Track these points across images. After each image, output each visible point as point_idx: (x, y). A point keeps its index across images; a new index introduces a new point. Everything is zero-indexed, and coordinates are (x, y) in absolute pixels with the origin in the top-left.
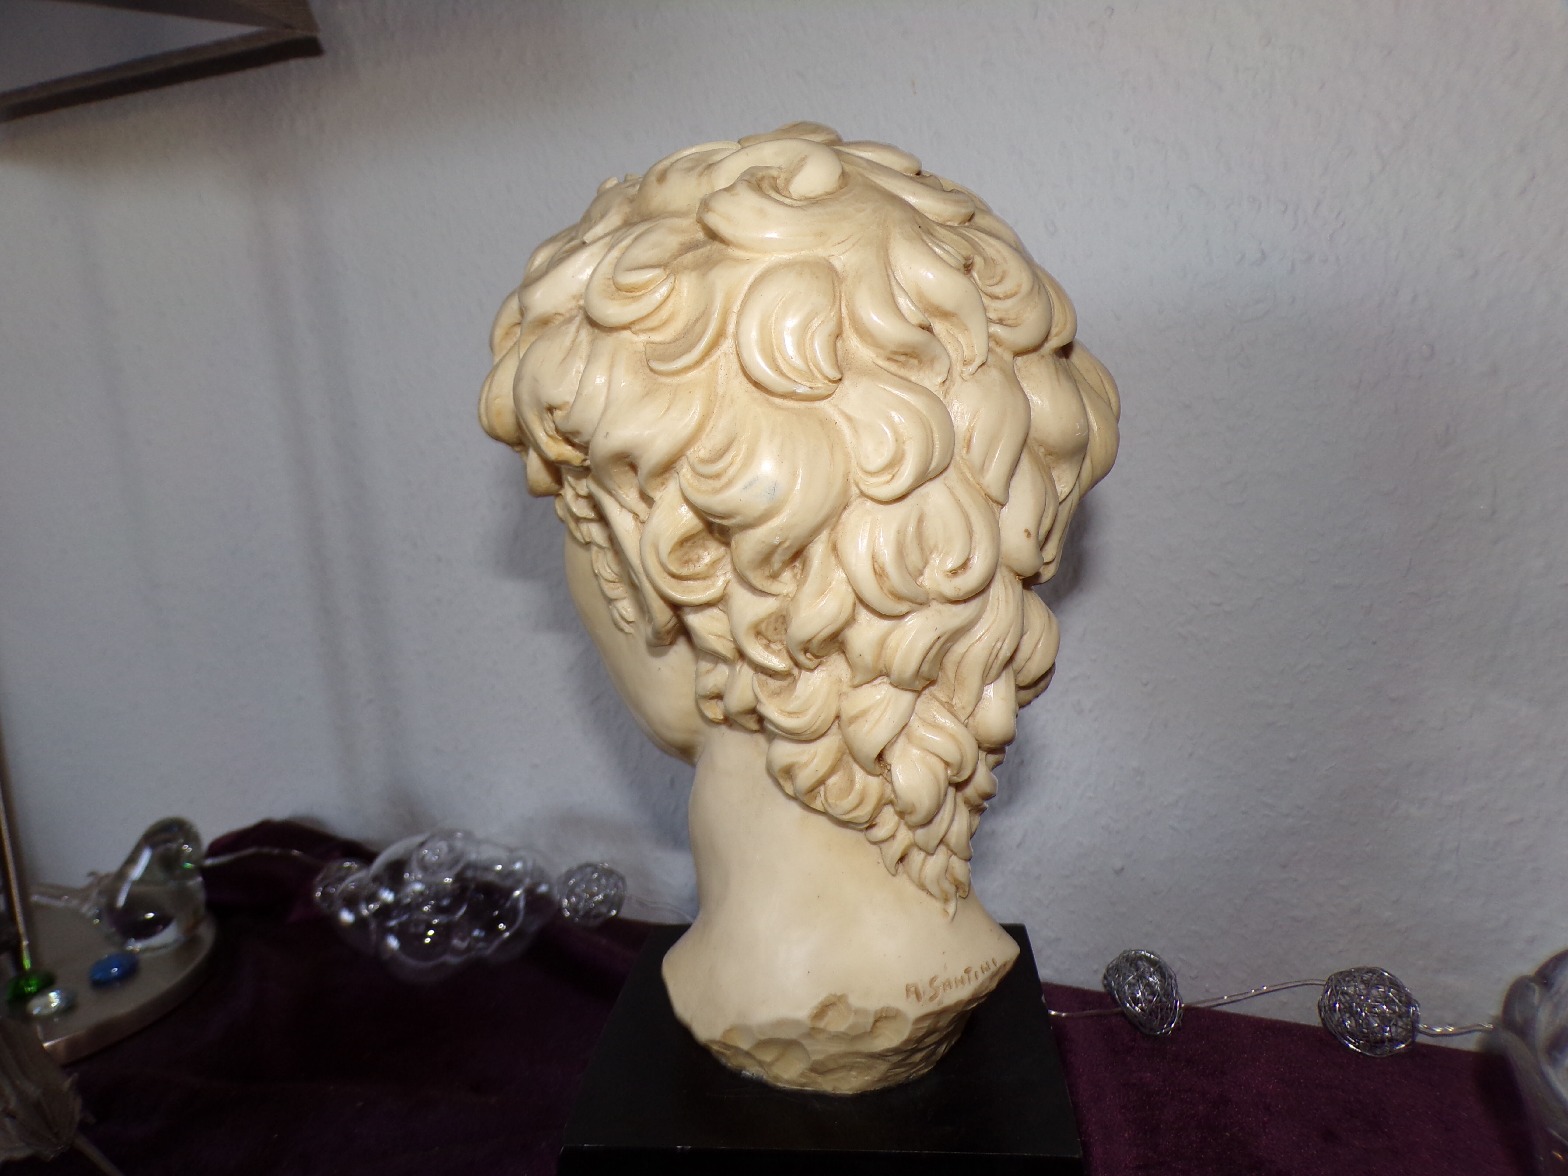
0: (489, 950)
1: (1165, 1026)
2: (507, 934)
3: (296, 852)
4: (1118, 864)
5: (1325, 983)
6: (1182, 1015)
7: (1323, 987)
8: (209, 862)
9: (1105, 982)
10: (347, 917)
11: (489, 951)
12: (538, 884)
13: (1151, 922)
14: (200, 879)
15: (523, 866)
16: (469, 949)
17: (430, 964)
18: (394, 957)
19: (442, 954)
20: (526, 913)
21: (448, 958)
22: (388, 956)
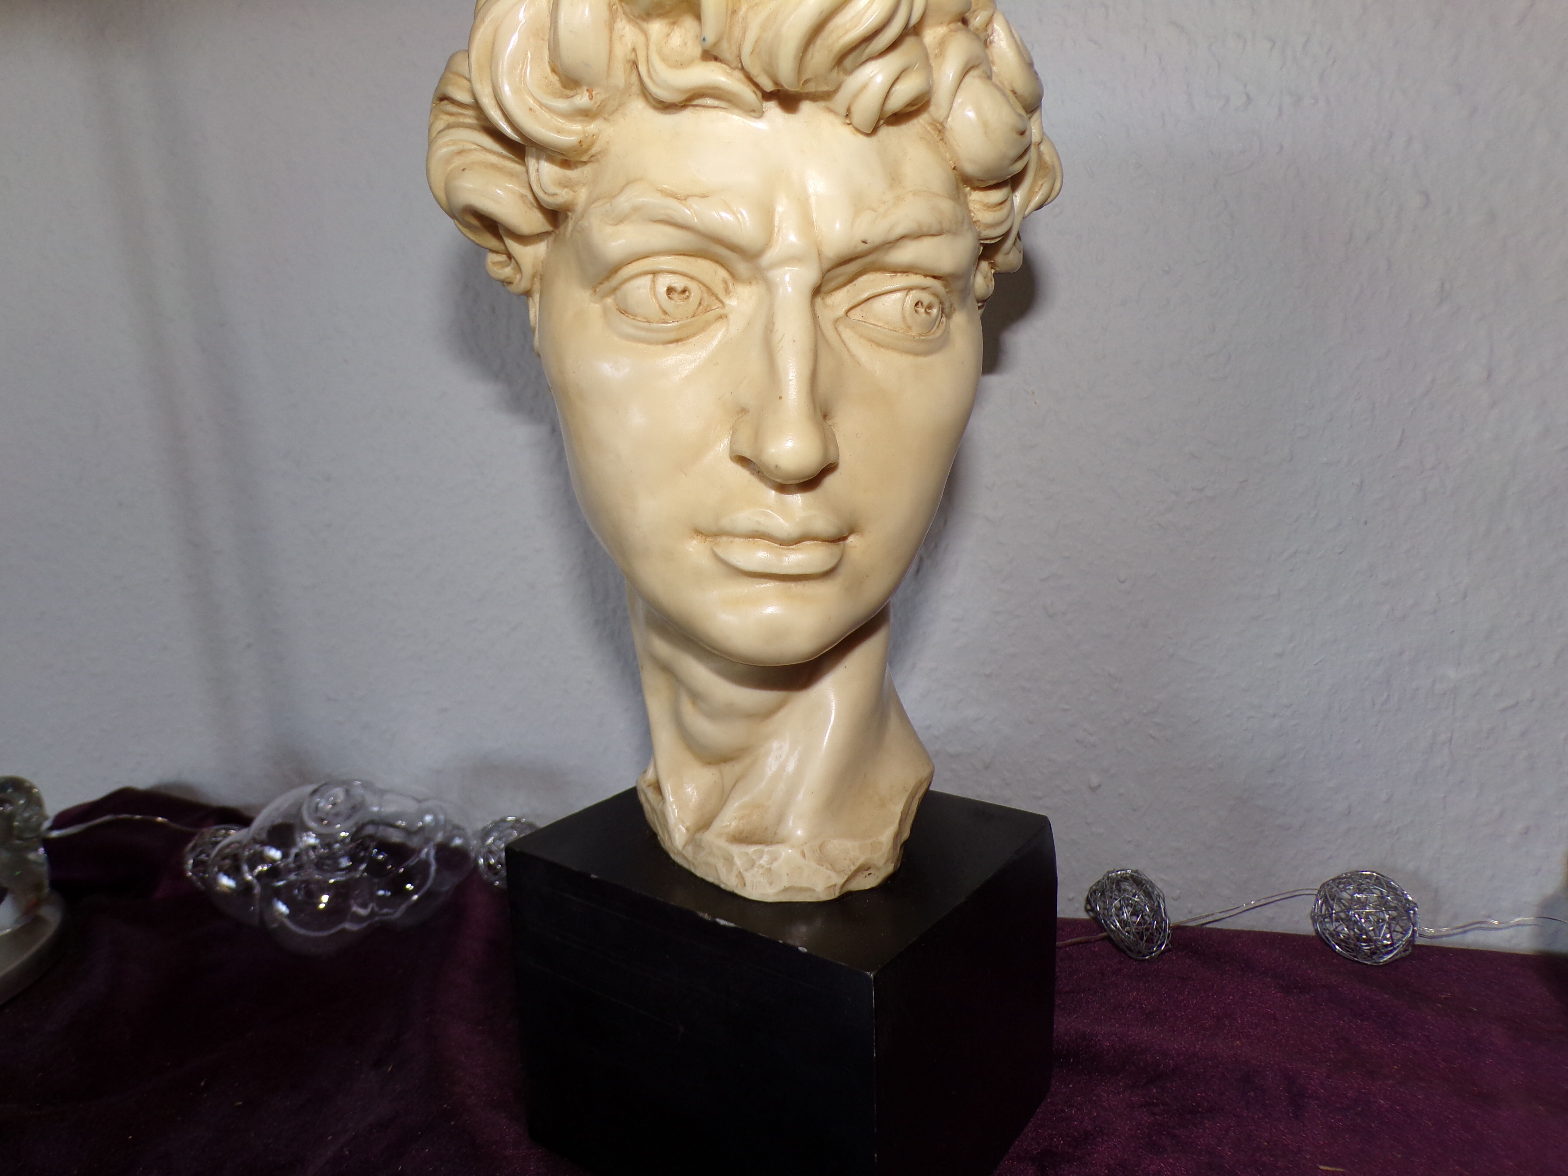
0: (396, 914)
1: (1155, 949)
2: (415, 897)
3: (160, 819)
4: (1095, 780)
5: (1316, 892)
6: (1171, 935)
7: (1315, 896)
8: (55, 834)
9: (1089, 907)
10: (226, 882)
11: (398, 914)
12: (452, 838)
13: (1130, 842)
14: (41, 850)
15: (434, 817)
16: (372, 914)
17: (325, 933)
18: (282, 926)
19: (340, 922)
20: (438, 871)
21: (347, 926)
22: (275, 925)
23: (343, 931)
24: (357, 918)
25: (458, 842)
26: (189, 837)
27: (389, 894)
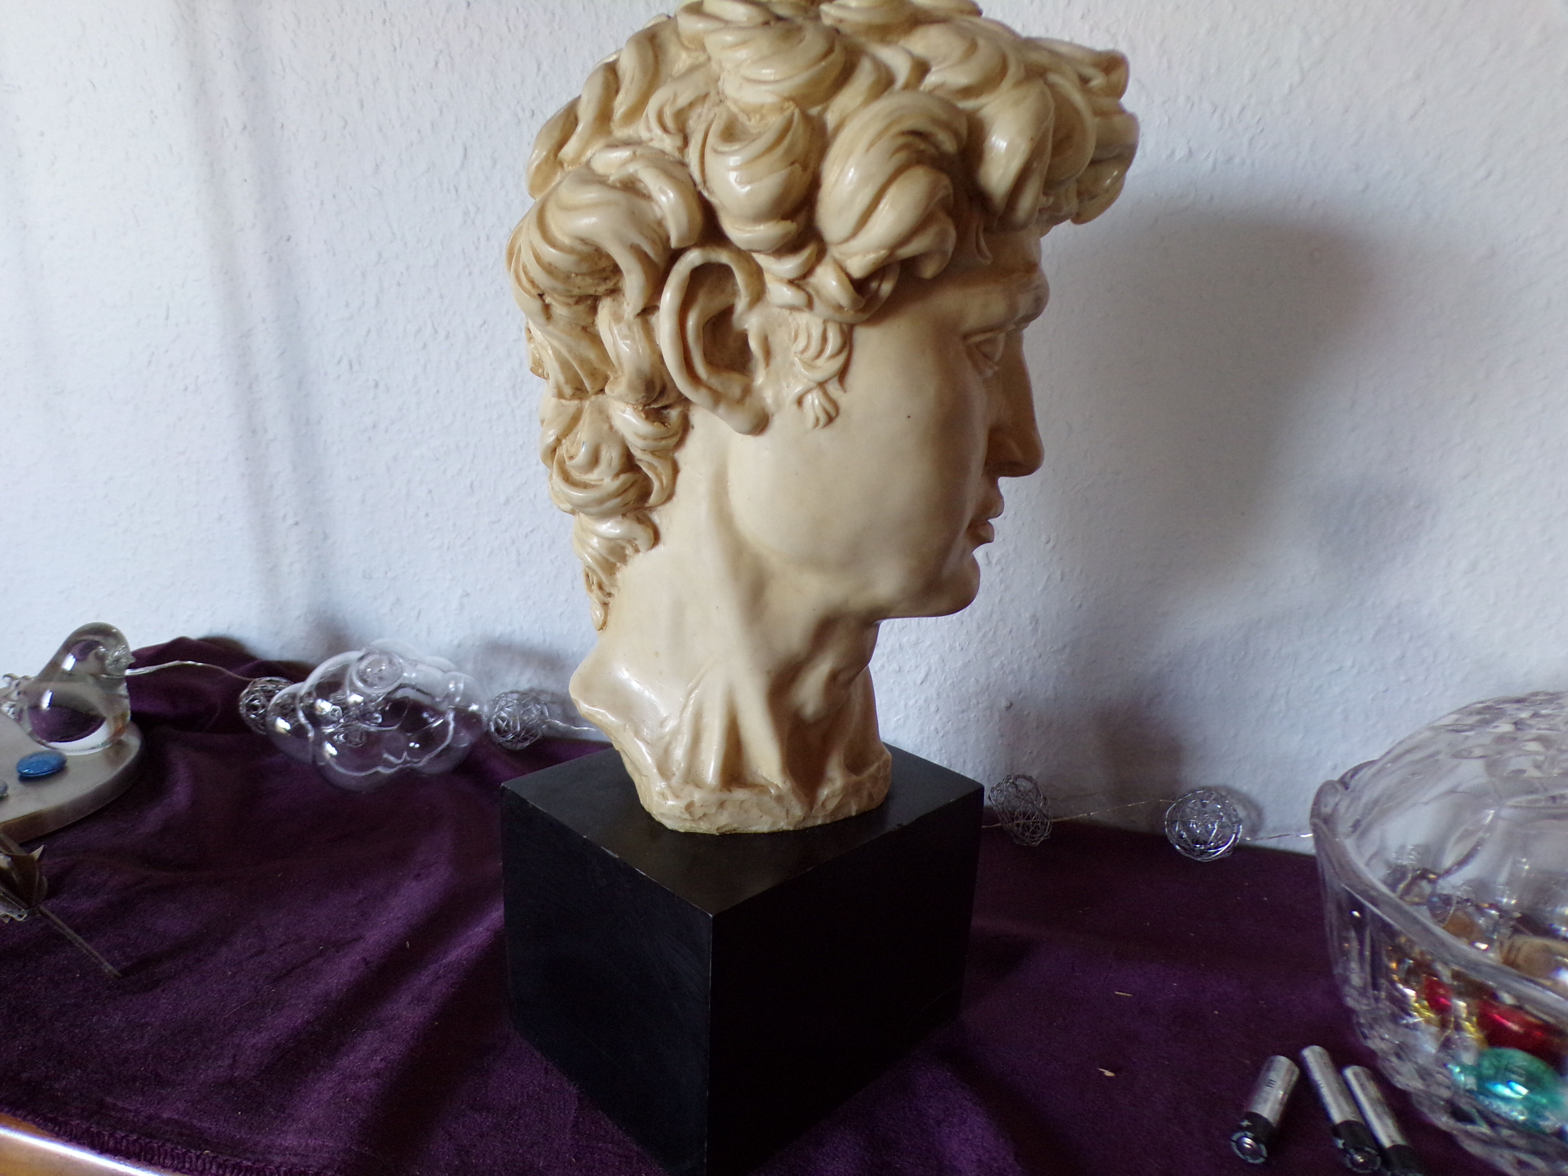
8: (132, 672)
10: (283, 724)
11: (424, 764)
12: (469, 704)
14: (124, 686)
15: (456, 685)
16: (404, 762)
17: (363, 774)
18: (328, 767)
19: (375, 766)
20: (455, 729)
21: (380, 769)
22: (323, 764)
23: (377, 773)
24: (389, 764)
25: (474, 707)
26: (244, 685)
27: (417, 746)
